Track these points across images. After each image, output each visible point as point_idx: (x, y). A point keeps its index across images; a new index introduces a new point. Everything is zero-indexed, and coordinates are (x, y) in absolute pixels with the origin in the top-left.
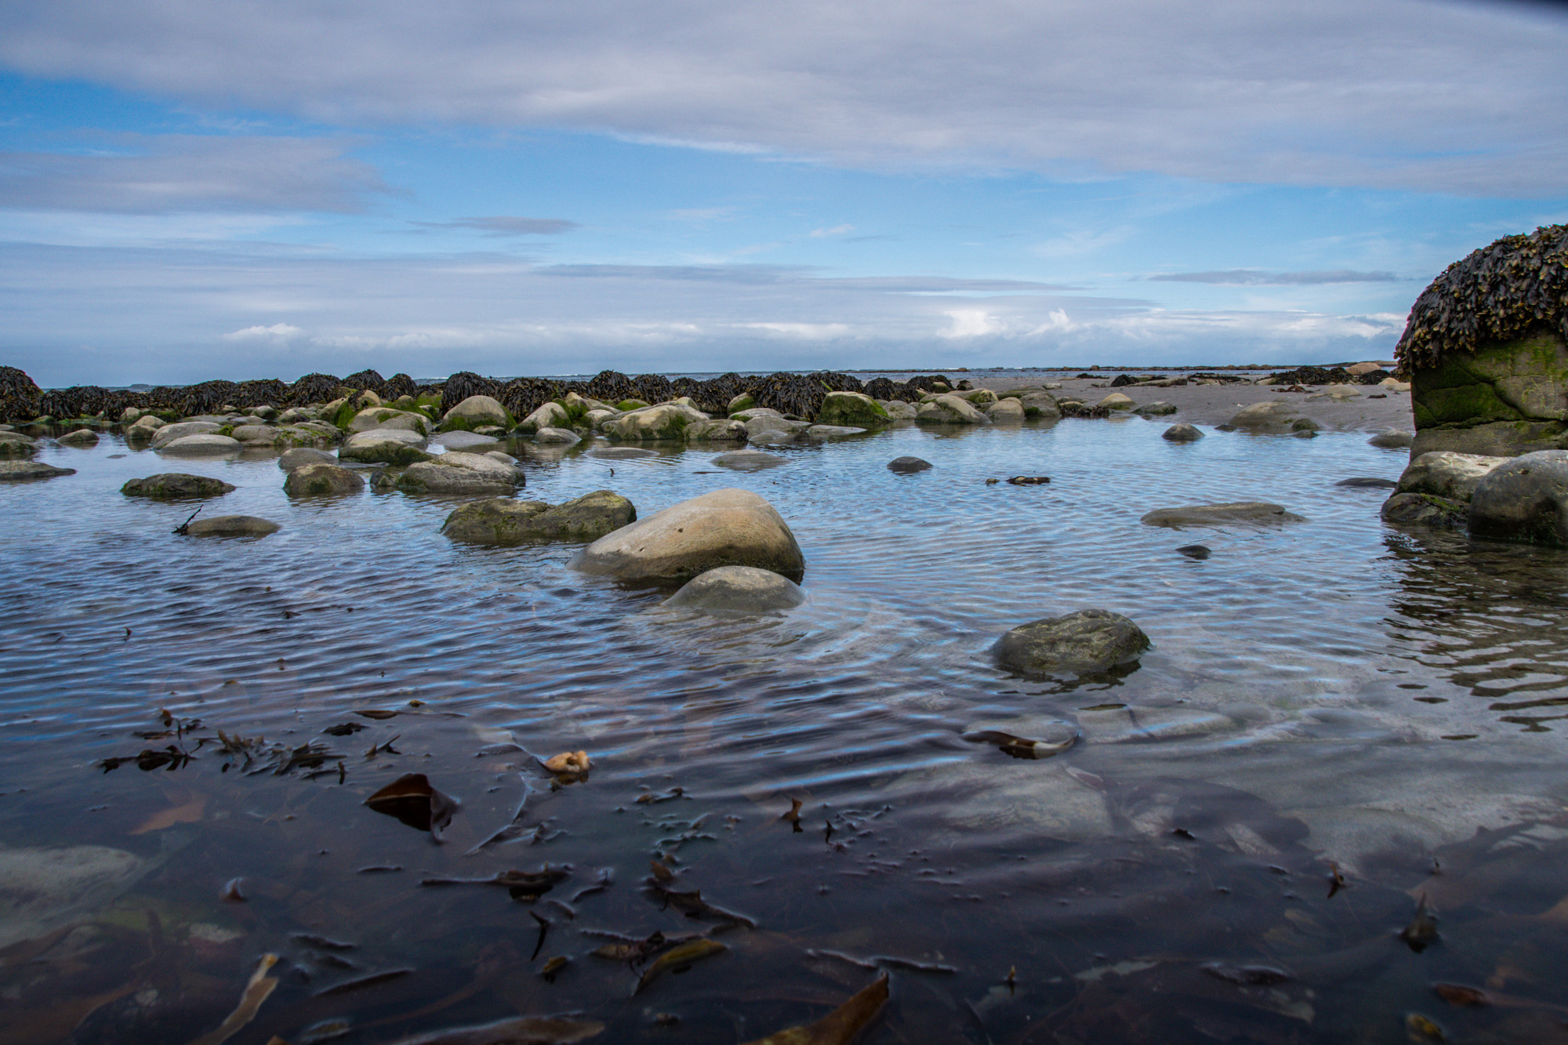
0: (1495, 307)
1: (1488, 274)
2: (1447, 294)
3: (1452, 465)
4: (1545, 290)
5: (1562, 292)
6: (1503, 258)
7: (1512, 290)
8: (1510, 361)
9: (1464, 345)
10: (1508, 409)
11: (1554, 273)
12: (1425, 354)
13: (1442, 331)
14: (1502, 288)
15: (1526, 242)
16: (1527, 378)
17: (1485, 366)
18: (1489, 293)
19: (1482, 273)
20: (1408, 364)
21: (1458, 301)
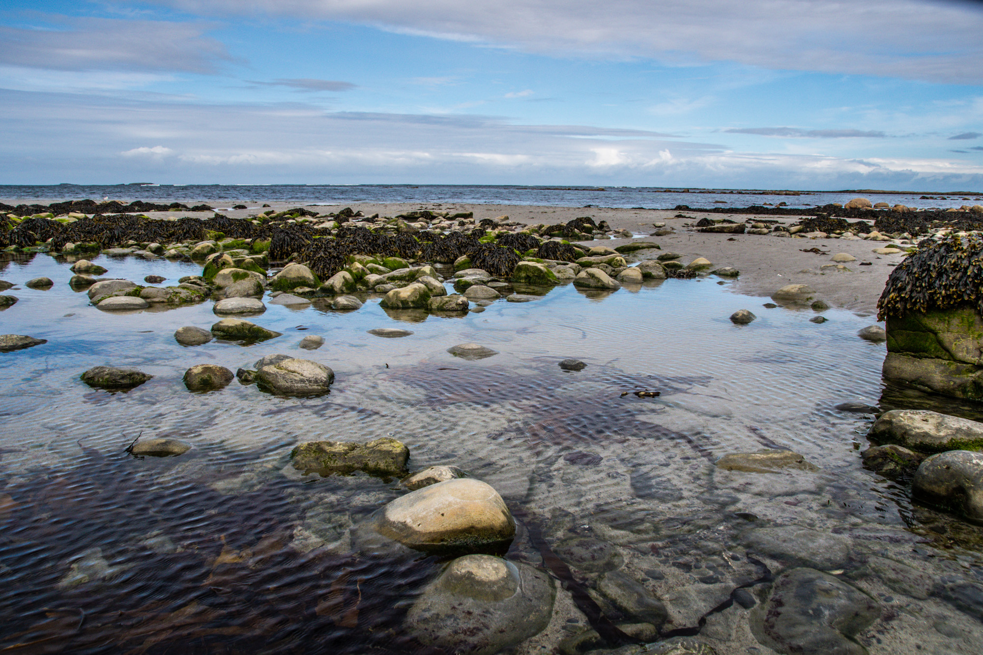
0: (939, 288)
1: (936, 264)
2: (911, 272)
3: (906, 422)
4: (970, 282)
5: (979, 284)
6: (946, 256)
7: (951, 278)
8: (947, 322)
9: (919, 309)
10: (944, 352)
11: (976, 271)
12: (895, 309)
13: (907, 297)
14: (945, 276)
15: (961, 247)
16: (956, 335)
17: (933, 323)
18: (936, 278)
19: (933, 263)
20: (884, 314)
21: (917, 279)
